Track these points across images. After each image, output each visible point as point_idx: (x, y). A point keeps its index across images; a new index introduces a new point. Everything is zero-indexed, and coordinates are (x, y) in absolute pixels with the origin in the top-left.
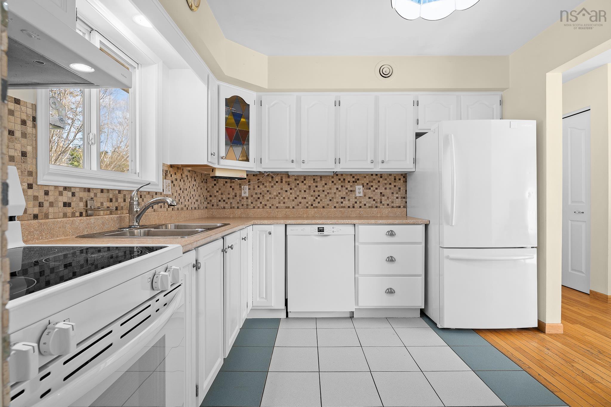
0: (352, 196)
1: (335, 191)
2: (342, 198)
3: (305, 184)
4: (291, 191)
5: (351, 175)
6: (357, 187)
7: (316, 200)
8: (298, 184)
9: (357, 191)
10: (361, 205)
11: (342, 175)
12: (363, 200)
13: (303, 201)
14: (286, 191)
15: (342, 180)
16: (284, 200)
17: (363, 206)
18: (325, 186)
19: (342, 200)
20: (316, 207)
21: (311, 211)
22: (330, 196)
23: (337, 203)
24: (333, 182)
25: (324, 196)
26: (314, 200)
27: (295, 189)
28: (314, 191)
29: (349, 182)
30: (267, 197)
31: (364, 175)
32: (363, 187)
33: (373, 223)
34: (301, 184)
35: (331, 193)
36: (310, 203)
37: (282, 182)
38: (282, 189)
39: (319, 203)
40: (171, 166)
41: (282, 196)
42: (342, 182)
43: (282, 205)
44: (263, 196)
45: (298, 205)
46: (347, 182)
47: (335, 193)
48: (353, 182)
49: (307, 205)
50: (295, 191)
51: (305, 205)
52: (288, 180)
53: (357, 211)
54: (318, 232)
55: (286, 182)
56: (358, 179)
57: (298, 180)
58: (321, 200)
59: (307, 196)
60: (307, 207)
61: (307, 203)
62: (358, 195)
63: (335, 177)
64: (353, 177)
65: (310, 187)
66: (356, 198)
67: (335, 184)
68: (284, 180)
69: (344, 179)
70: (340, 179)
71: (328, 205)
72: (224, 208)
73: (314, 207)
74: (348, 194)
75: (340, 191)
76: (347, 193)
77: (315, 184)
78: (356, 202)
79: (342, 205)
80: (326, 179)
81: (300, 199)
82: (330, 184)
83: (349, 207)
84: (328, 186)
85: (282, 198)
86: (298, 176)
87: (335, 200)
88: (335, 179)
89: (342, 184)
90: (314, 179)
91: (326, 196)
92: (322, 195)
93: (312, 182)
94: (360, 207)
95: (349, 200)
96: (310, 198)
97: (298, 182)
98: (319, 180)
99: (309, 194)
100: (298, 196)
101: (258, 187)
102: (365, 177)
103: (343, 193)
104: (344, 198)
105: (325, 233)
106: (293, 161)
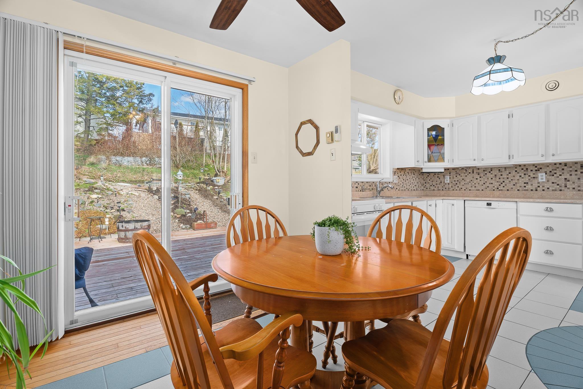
0: (535, 182)
1: (518, 178)
2: (525, 183)
3: (492, 174)
4: (480, 179)
5: (534, 165)
6: (540, 175)
7: (501, 185)
8: (486, 174)
9: (540, 178)
10: (544, 188)
11: (525, 165)
12: (545, 185)
13: (490, 185)
14: (477, 179)
15: (525, 169)
16: (475, 185)
17: (546, 189)
18: (509, 175)
19: (525, 185)
20: (502, 190)
21: (497, 193)
22: (514, 182)
23: (520, 187)
24: (516, 171)
25: (508, 182)
26: (500, 185)
27: (484, 177)
28: (500, 178)
29: (532, 171)
30: (463, 183)
32: (546, 174)
34: (488, 174)
35: (514, 180)
36: (496, 187)
37: (473, 173)
38: (473, 177)
39: (504, 187)
40: (398, 169)
41: (473, 183)
42: (525, 171)
43: (473, 188)
44: (460, 182)
45: (486, 188)
46: (529, 170)
47: (518, 180)
48: (536, 170)
49: (494, 188)
50: (484, 179)
51: (492, 188)
52: (478, 171)
53: (540, 193)
54: (487, 205)
55: (477, 173)
56: (541, 168)
57: (486, 171)
58: (506, 185)
59: (494, 182)
60: (494, 190)
61: (494, 187)
62: (540, 180)
63: (518, 168)
64: (536, 167)
65: (496, 175)
66: (539, 183)
67: (518, 173)
68: (475, 172)
69: (527, 169)
70: (522, 169)
71: (512, 188)
72: (434, 190)
73: (500, 190)
74: (531, 180)
75: (523, 178)
76: (529, 179)
77: (500, 174)
78: (539, 187)
79: (525, 188)
80: (510, 170)
81: (487, 184)
82: (514, 173)
83: (532, 190)
84: (512, 175)
85: (473, 184)
86: (486, 168)
87: (518, 185)
88: (518, 169)
89: (525, 173)
90: (499, 170)
91: (510, 181)
92: (507, 181)
93: (498, 172)
94: (543, 190)
95: (532, 185)
96: (496, 183)
97: (486, 172)
98: (504, 170)
99: (495, 180)
100: (486, 182)
101: (456, 176)
102: (548, 166)
103: (526, 179)
104: (527, 183)
105: (492, 206)
106: (475, 160)
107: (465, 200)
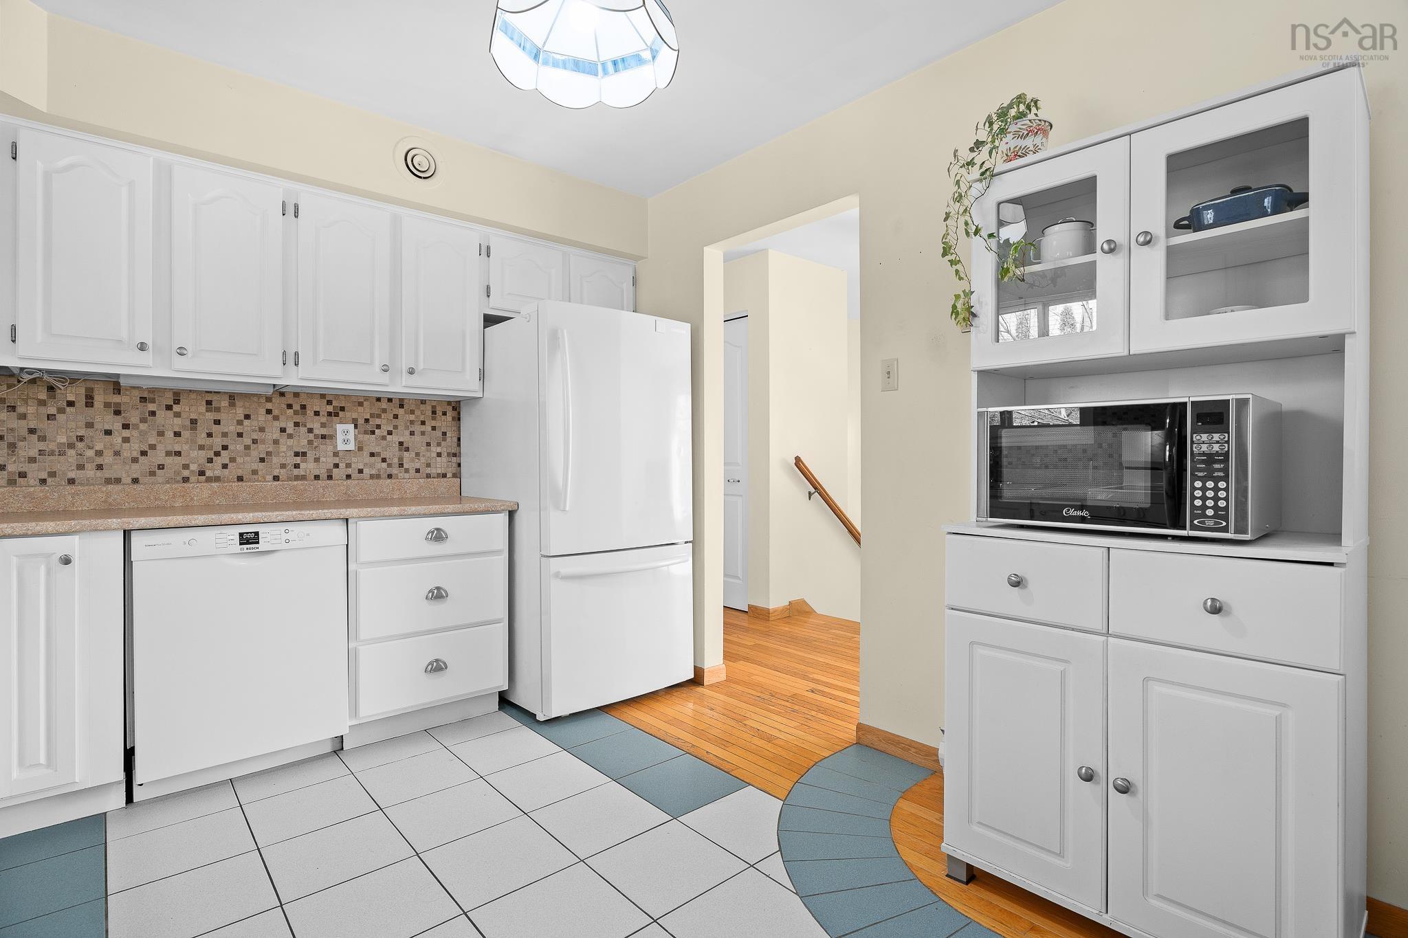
0: (326, 449)
1: (277, 435)
2: (297, 454)
3: (178, 415)
4: (126, 433)
5: (323, 396)
6: (340, 428)
7: (215, 458)
8: (153, 413)
9: (340, 437)
10: (349, 471)
11: (296, 395)
12: (354, 460)
13: (169, 461)
14: (108, 433)
15: (297, 407)
16: (99, 460)
17: (355, 475)
18: (246, 422)
19: (298, 460)
20: (217, 479)
21: (200, 491)
22: (261, 450)
23: (283, 466)
24: (269, 412)
25: (240, 447)
26: (210, 461)
27: (143, 426)
28: (210, 435)
29: (317, 413)
30: (29, 448)
31: (360, 400)
32: (356, 427)
33: (395, 513)
34: (162, 414)
35: (263, 442)
36: (194, 467)
37: (89, 404)
38: (89, 425)
39: (225, 466)
41: (90, 448)
42: (296, 413)
43: (90, 472)
45: (152, 474)
46: (310, 413)
47: (276, 442)
48: (330, 414)
49: (186, 473)
50: (143, 434)
51: (178, 473)
52: (116, 399)
53: (340, 486)
54: (241, 544)
55: (107, 405)
56: (342, 409)
57: (153, 401)
58: (233, 460)
59: (186, 447)
60: (186, 480)
61: (186, 467)
62: (341, 447)
63: (277, 399)
64: (329, 403)
65: (194, 422)
66: (336, 454)
67: (276, 418)
68: (99, 399)
69: (303, 407)
70: (290, 406)
71: (255, 472)
73: (209, 480)
74: (315, 444)
75: (290, 436)
76: (310, 442)
77: (211, 416)
78: (336, 466)
79: (296, 472)
80: (247, 404)
81: (158, 456)
82: (261, 417)
83: (317, 477)
84: (255, 423)
85: (90, 453)
86: (152, 390)
87: (275, 460)
88: (277, 405)
89: (298, 419)
90: (209, 403)
91: (247, 447)
92: (237, 446)
93: (203, 408)
94: (349, 477)
95: (317, 460)
96: (194, 454)
97: (152, 407)
98: (225, 403)
99: (193, 441)
100: (153, 447)
102: (361, 404)
103: (301, 443)
104: (304, 454)
105: (262, 546)
106: (142, 347)
107: (127, 534)
